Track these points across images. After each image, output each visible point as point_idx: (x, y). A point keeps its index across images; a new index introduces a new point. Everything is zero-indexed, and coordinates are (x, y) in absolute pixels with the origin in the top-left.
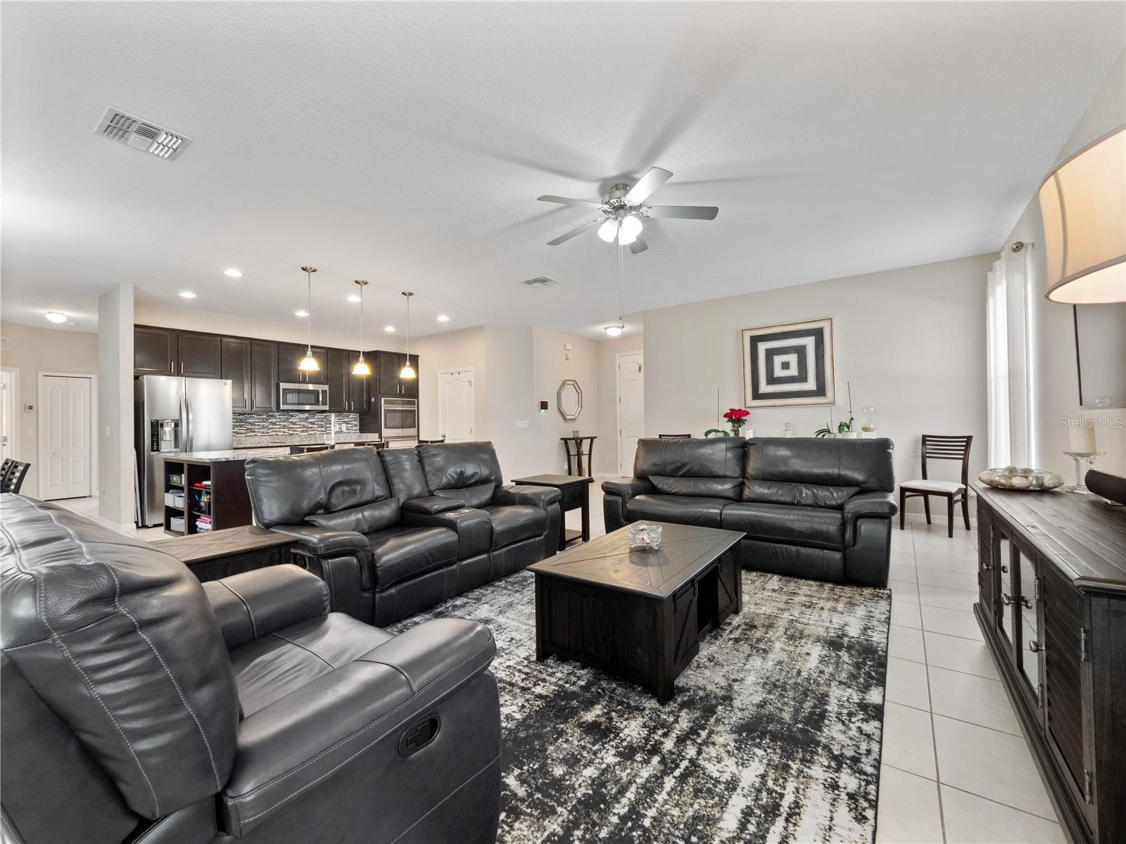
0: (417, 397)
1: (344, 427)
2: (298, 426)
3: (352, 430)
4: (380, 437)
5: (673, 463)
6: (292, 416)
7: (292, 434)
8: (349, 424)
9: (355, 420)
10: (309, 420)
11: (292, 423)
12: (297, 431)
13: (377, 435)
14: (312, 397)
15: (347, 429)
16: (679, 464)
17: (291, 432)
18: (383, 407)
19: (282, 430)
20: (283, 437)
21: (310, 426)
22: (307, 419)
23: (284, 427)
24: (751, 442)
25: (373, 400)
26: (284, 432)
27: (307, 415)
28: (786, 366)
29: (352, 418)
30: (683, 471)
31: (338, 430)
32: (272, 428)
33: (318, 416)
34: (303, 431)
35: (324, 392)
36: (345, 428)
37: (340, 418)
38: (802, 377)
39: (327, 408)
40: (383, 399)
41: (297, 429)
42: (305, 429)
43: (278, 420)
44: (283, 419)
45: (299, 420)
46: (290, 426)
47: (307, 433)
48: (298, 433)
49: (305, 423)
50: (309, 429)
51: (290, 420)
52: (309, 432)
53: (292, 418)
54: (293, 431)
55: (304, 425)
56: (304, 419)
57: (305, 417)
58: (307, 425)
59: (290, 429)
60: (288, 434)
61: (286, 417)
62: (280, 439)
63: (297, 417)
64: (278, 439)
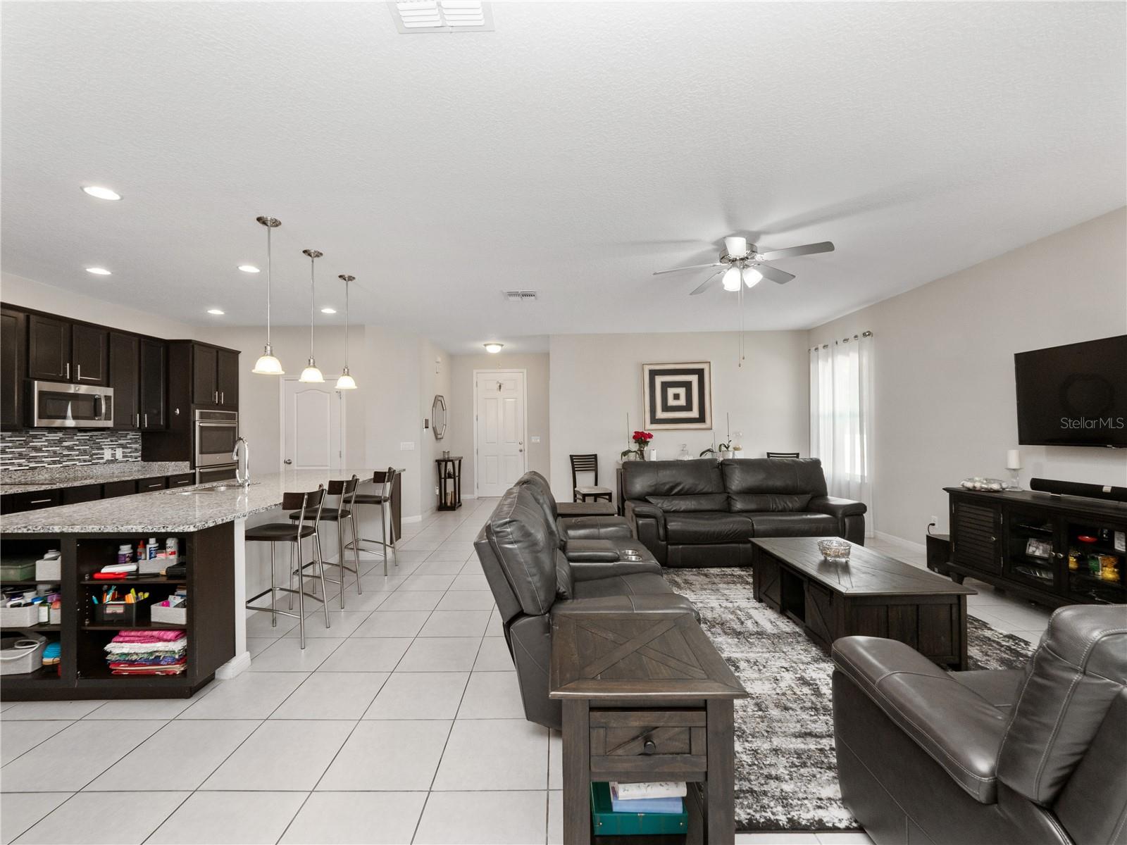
0: (235, 407)
1: (119, 453)
2: (46, 454)
3: (131, 457)
4: (193, 466)
5: (664, 484)
6: (35, 437)
7: (35, 468)
8: (127, 448)
9: (136, 442)
10: (65, 444)
11: (35, 449)
12: (43, 462)
13: (187, 463)
14: (86, 407)
15: (124, 457)
16: (671, 485)
17: (32, 465)
18: (197, 424)
20: (19, 473)
21: (66, 453)
22: (61, 441)
23: (21, 456)
24: (727, 463)
25: (178, 411)
26: (20, 465)
27: (60, 435)
28: (677, 397)
29: (131, 439)
30: (676, 490)
31: (110, 459)
33: (80, 436)
34: (54, 462)
35: (107, 398)
36: (122, 455)
37: (113, 439)
38: (688, 407)
39: (110, 424)
40: (197, 412)
41: (43, 459)
42: (58, 459)
43: (10, 444)
44: (18, 443)
45: (46, 444)
46: (31, 455)
47: (61, 465)
48: (46, 465)
49: (58, 448)
50: (65, 459)
51: (31, 444)
52: (64, 463)
53: (34, 440)
54: (36, 462)
55: (55, 452)
56: (56, 442)
57: (58, 438)
58: (61, 452)
59: (31, 460)
60: (27, 468)
61: (24, 439)
62: (13, 477)
63: (44, 439)
64: (11, 477)
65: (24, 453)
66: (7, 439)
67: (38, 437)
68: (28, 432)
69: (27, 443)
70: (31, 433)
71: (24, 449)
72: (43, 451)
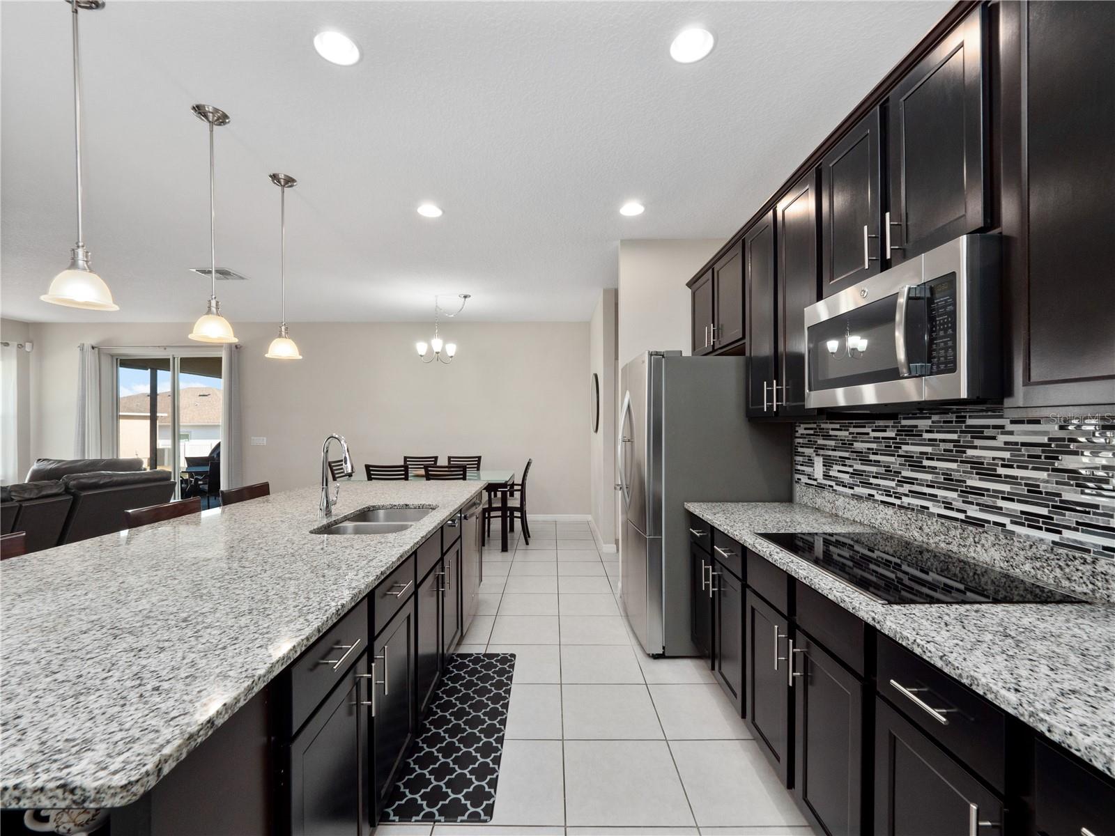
2: (1006, 488)
11: (981, 469)
12: (998, 510)
17: (974, 512)
19: (941, 493)
20: (935, 525)
23: (949, 481)
26: (948, 505)
32: (911, 481)
34: (1031, 521)
41: (1000, 503)
42: (1044, 511)
43: (929, 449)
44: (943, 446)
45: (1007, 455)
46: (970, 483)
47: (1056, 537)
48: (1006, 521)
49: (1044, 475)
50: (1071, 518)
51: (970, 452)
52: (1067, 534)
53: (977, 442)
54: (985, 508)
55: (1033, 489)
56: (1038, 451)
57: (1045, 440)
58: (1052, 487)
59: (971, 498)
60: (962, 516)
61: (955, 437)
62: (926, 530)
63: (1002, 438)
64: (921, 528)
65: (956, 476)
66: (926, 436)
67: (987, 432)
68: (961, 419)
69: (960, 448)
70: (970, 422)
71: (954, 466)
72: (997, 478)
